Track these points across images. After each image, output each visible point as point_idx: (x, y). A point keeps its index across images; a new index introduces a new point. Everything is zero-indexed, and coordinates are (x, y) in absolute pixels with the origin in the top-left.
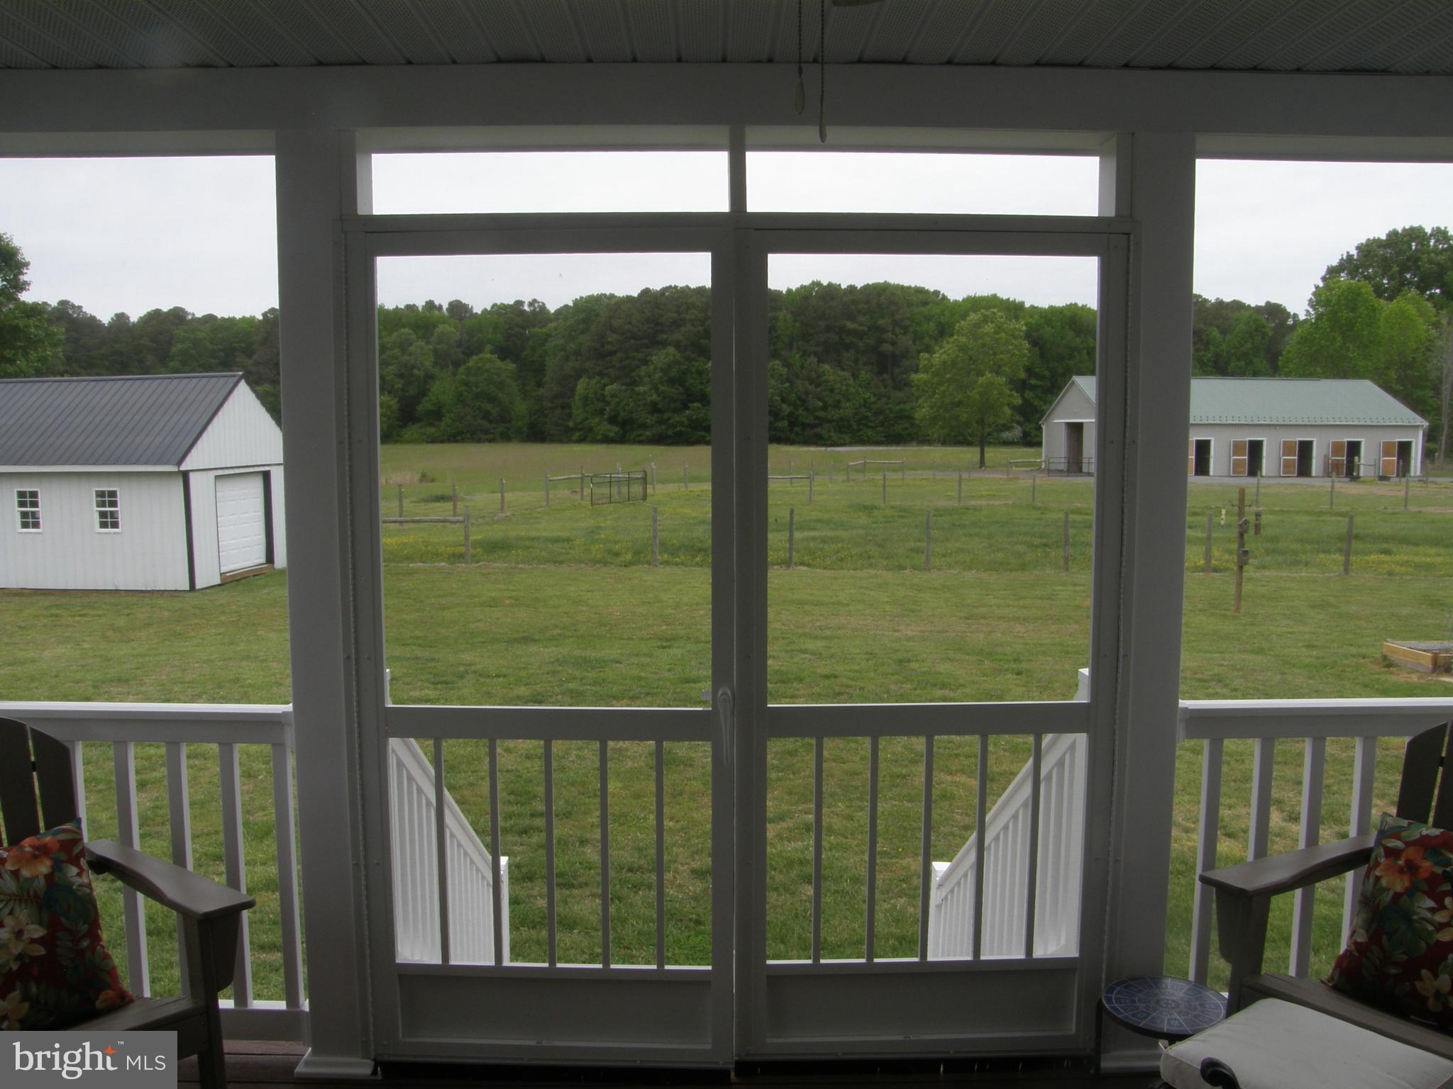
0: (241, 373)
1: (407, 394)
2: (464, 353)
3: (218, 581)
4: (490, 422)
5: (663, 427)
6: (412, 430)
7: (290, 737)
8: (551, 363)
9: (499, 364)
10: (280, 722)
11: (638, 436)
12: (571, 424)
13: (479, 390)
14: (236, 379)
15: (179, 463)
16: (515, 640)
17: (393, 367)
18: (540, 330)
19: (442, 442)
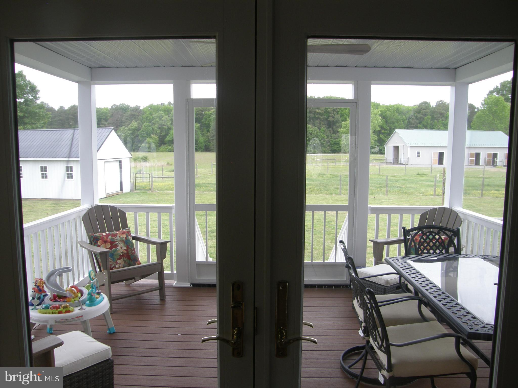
0: (113, 128)
1: (161, 135)
3: (105, 197)
6: (163, 147)
7: (174, 211)
8: (212, 124)
10: (171, 208)
14: (111, 129)
17: (157, 125)
18: (208, 112)
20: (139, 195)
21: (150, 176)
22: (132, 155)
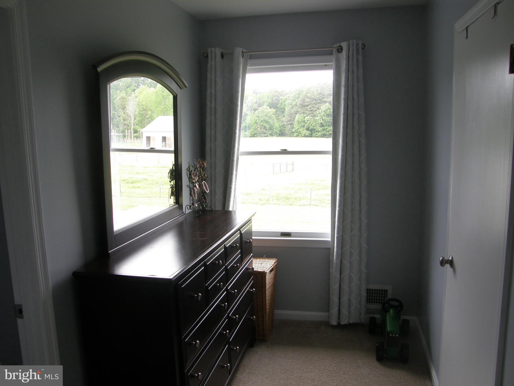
2: (257, 106)
4: (266, 130)
5: (325, 132)
8: (287, 109)
9: (270, 110)
11: (316, 135)
12: (294, 130)
13: (262, 119)
18: (283, 97)
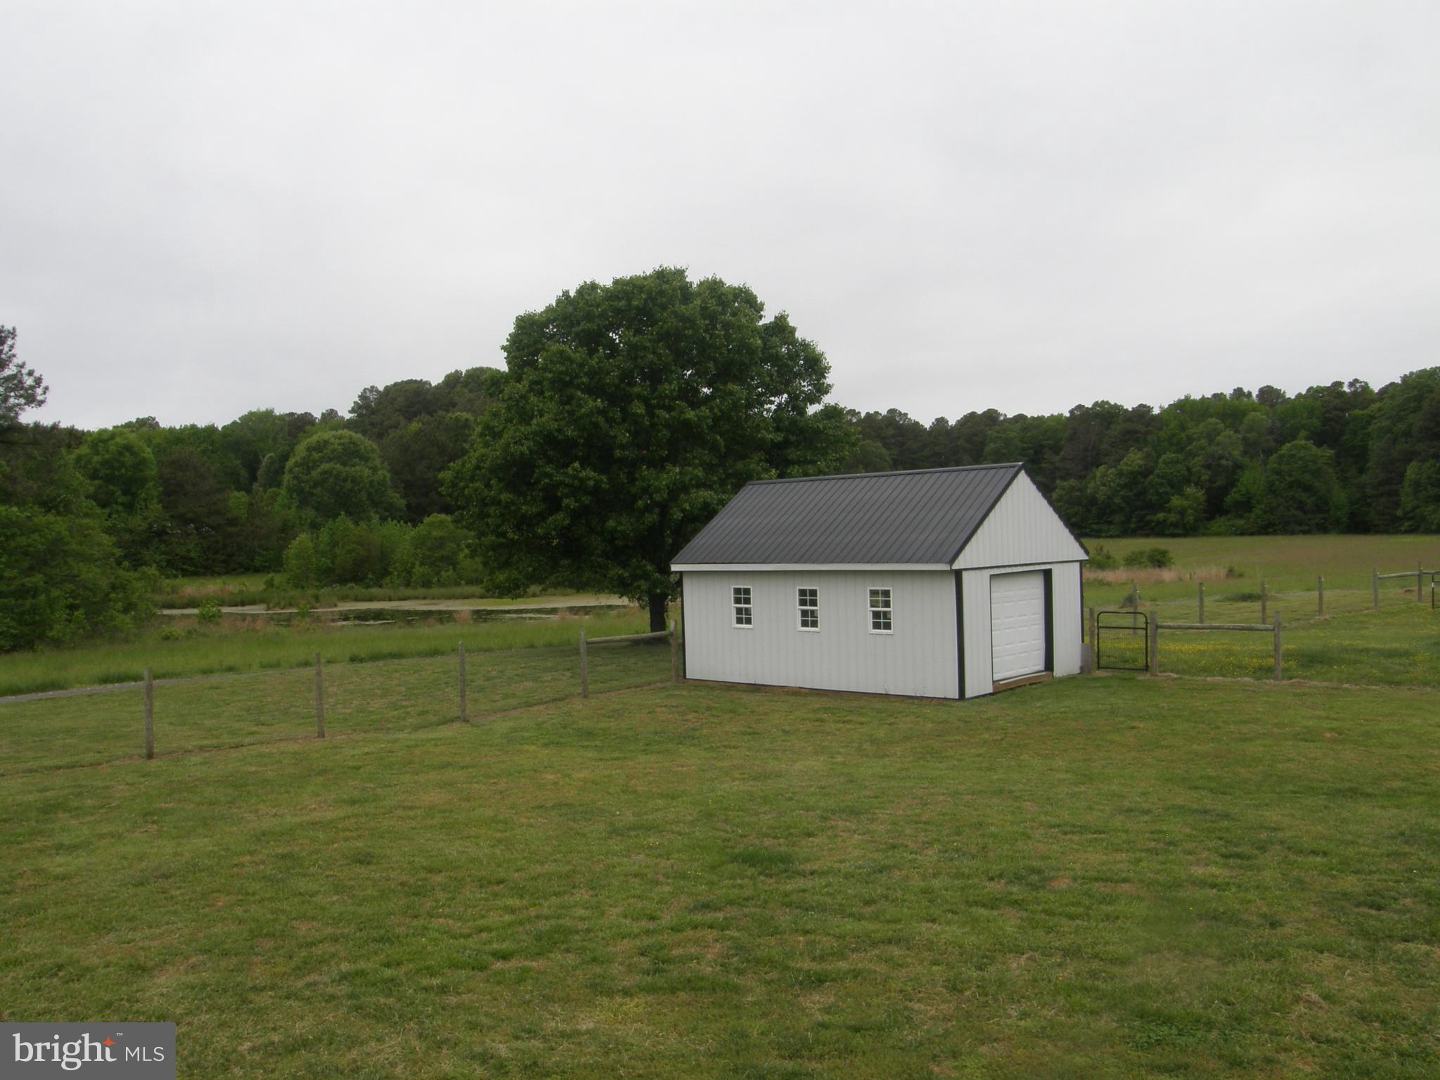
0: (1020, 463)
1: (1214, 485)
3: (991, 691)
6: (1220, 523)
14: (1016, 469)
15: (952, 562)
16: (1339, 791)
17: (1200, 458)
19: (1252, 534)
20: (1104, 687)
21: (1147, 623)
22: (1087, 552)
